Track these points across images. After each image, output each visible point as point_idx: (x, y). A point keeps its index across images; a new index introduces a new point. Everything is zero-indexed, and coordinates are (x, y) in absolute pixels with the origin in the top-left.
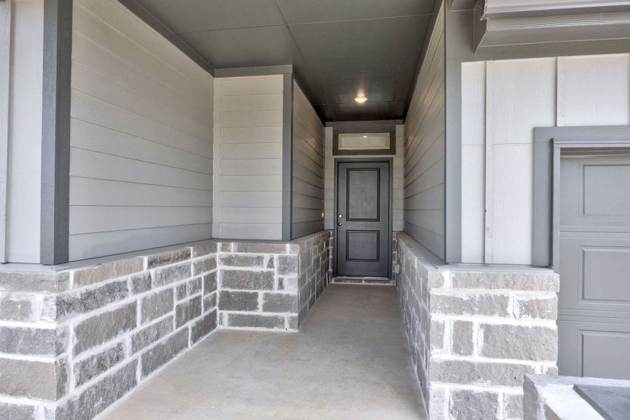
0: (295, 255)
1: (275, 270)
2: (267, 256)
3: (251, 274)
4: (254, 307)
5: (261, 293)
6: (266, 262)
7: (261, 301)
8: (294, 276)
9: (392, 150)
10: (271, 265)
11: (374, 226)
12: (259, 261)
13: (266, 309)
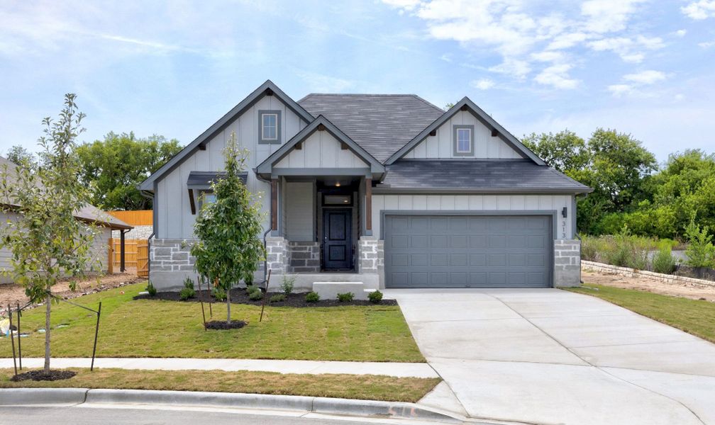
0: (319, 246)
1: (311, 252)
2: (308, 247)
3: (303, 253)
4: (304, 265)
5: (306, 260)
6: (308, 249)
7: (306, 262)
8: (318, 253)
9: (352, 204)
10: (310, 250)
11: (343, 243)
12: (306, 248)
13: (308, 265)
